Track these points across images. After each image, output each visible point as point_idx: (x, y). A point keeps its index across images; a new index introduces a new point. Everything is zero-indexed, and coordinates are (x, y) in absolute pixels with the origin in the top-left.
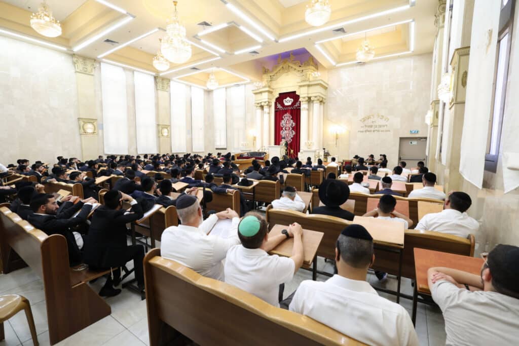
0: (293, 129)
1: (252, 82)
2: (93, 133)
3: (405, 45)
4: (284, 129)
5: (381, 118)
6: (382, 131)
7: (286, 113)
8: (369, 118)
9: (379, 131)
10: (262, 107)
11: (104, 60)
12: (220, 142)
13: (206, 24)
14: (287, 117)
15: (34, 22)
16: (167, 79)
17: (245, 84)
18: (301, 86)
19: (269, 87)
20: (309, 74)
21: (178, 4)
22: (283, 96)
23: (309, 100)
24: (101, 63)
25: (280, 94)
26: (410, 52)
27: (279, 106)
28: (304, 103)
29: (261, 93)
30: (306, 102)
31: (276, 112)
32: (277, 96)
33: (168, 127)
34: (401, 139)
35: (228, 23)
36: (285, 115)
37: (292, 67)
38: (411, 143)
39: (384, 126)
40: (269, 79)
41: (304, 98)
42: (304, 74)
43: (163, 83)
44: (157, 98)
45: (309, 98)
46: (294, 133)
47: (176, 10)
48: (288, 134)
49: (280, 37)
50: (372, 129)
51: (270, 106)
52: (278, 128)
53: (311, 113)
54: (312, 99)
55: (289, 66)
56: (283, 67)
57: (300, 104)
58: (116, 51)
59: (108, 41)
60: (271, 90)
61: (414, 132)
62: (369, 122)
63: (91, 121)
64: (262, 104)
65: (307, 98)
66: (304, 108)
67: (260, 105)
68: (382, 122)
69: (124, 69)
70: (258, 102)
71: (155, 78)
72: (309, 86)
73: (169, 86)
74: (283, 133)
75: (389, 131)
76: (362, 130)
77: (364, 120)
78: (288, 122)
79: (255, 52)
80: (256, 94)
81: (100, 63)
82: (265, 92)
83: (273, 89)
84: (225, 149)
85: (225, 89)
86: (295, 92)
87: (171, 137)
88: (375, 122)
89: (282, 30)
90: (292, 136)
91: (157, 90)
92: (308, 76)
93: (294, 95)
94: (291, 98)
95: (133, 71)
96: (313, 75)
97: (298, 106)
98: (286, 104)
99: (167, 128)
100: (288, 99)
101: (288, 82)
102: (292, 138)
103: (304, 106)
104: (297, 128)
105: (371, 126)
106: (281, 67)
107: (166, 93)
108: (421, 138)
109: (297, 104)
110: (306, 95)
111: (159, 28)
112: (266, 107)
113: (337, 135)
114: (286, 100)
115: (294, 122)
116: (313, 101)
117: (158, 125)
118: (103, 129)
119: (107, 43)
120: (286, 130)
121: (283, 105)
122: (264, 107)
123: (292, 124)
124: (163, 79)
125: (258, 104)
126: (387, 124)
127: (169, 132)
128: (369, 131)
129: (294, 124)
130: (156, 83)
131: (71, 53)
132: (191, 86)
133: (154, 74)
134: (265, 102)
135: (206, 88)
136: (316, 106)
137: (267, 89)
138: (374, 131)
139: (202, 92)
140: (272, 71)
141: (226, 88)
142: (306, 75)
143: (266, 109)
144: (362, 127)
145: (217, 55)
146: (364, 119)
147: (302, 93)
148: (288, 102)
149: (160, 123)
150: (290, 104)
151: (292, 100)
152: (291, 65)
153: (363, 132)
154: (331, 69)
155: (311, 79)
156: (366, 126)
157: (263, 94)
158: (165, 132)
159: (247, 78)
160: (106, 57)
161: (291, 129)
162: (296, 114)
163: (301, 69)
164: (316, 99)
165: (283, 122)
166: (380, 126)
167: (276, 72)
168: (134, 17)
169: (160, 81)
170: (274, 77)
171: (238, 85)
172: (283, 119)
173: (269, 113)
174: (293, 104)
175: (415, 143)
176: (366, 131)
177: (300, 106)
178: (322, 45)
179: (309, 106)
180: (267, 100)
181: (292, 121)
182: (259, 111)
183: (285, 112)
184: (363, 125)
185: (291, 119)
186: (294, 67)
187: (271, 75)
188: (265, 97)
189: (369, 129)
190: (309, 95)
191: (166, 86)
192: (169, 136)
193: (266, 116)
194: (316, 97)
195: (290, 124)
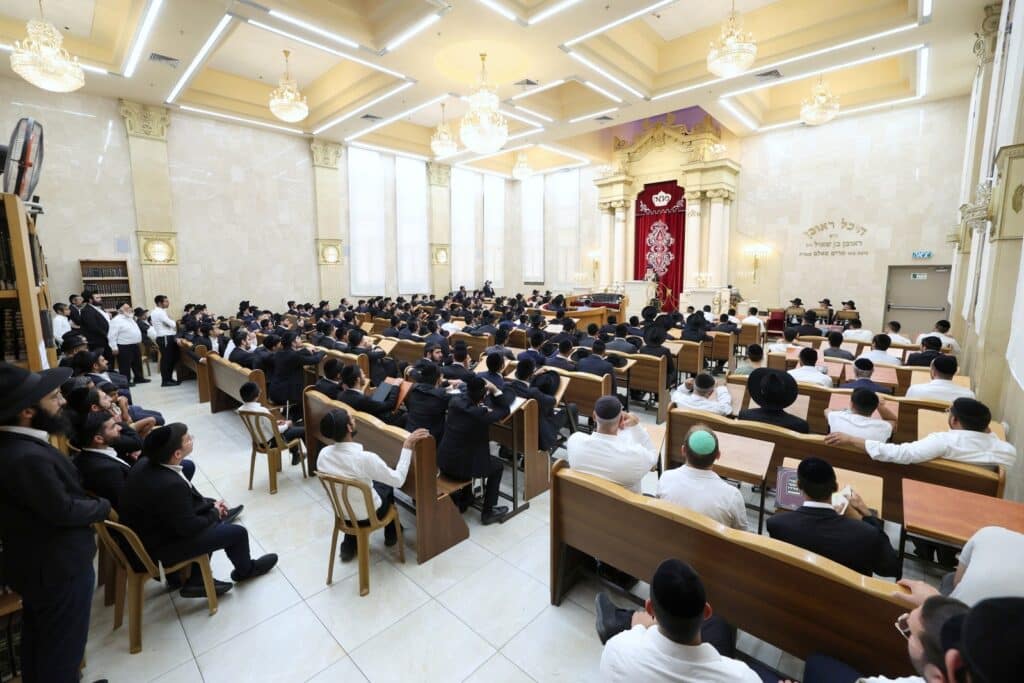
0: (670, 249)
1: (593, 164)
2: (338, 261)
3: (907, 85)
4: (652, 249)
5: (849, 229)
6: (850, 254)
7: (657, 220)
8: (824, 227)
9: (843, 253)
10: (612, 210)
11: (353, 143)
12: (534, 272)
13: (529, 82)
14: (659, 227)
15: (275, 104)
16: (447, 166)
17: (580, 168)
18: (687, 172)
19: (627, 173)
20: (704, 149)
21: (486, 58)
22: (651, 189)
23: (704, 197)
24: (350, 149)
25: (646, 186)
26: (918, 97)
27: (644, 208)
28: (693, 202)
29: (611, 184)
30: (699, 201)
31: (638, 219)
32: (642, 189)
33: (445, 247)
34: (891, 268)
35: (566, 79)
36: (656, 224)
37: (670, 137)
38: (915, 276)
39: (855, 244)
40: (627, 160)
41: (693, 193)
42: (694, 148)
43: (439, 173)
44: (430, 198)
45: (704, 193)
46: (672, 257)
47: (484, 66)
48: (660, 259)
49: (654, 92)
50: (830, 249)
51: (626, 208)
52: (641, 248)
53: (706, 220)
54: (708, 194)
55: (664, 135)
56: (652, 137)
57: (684, 203)
58: (377, 130)
59: (367, 116)
60: (631, 179)
61: (921, 255)
62: (823, 236)
63: (334, 242)
64: (613, 205)
65: (699, 194)
66: (693, 212)
67: (608, 205)
68: (852, 236)
69: (381, 154)
70: (605, 201)
71: (428, 165)
72: (703, 171)
73: (449, 177)
74: (651, 257)
75: (866, 253)
76: (808, 252)
77: (813, 231)
78: (660, 237)
79: (605, 118)
80: (600, 186)
81: (346, 148)
82: (618, 182)
83: (634, 177)
84: (542, 284)
85: (542, 177)
86: (675, 181)
87: (450, 265)
88: (837, 236)
89: (659, 80)
90: (668, 263)
91: (430, 185)
92: (701, 151)
93: (673, 188)
94: (666, 193)
95: (394, 156)
96: (712, 150)
97: (680, 208)
98: (657, 204)
99: (445, 249)
100: (662, 194)
101: (662, 163)
102: (667, 267)
103: (692, 208)
104: (678, 249)
105: (828, 244)
106: (648, 137)
107: (443, 189)
108: (938, 267)
109: (679, 204)
110: (698, 188)
111: (451, 94)
112: (620, 209)
113: (756, 261)
114: (658, 196)
115: (672, 236)
116: (710, 198)
117: (431, 245)
118: (349, 255)
119: (365, 120)
120: (656, 251)
121: (651, 205)
122: (617, 210)
123: (669, 241)
124: (440, 165)
125: (605, 204)
126: (861, 239)
127: (449, 256)
128: (823, 254)
129: (672, 241)
130: (429, 173)
131: (308, 136)
132: (483, 175)
133: (427, 159)
134: (618, 201)
135: (509, 177)
136: (717, 207)
137: (623, 178)
138: (833, 254)
139: (502, 184)
140: (633, 144)
141: (545, 175)
142: (699, 150)
143: (620, 214)
144: (807, 245)
145: (539, 125)
146: (811, 229)
147: (690, 184)
148: (661, 200)
149: (435, 242)
150: (665, 203)
151: (670, 196)
152: (668, 132)
153: (810, 254)
154: (747, 137)
155: (707, 158)
156: (816, 244)
157: (615, 186)
158: (442, 257)
159: (585, 159)
160: (359, 140)
161: (666, 249)
162: (676, 222)
163: (687, 139)
164: (717, 194)
165: (651, 238)
166: (847, 244)
167: (638, 146)
168: (415, 82)
169: (436, 169)
170: (636, 155)
171: (568, 170)
172: (650, 231)
173: (625, 221)
174: (671, 204)
175: (923, 276)
176: (815, 254)
177: (684, 208)
178: (735, 100)
179: (703, 208)
180: (622, 197)
181: (668, 235)
182: (606, 217)
183: (656, 218)
184: (812, 242)
185: (668, 231)
186: (676, 135)
187: (632, 150)
188: (617, 193)
189: (822, 250)
190: (704, 188)
191: (444, 177)
192: (449, 265)
193: (619, 226)
194: (716, 191)
195: (665, 241)
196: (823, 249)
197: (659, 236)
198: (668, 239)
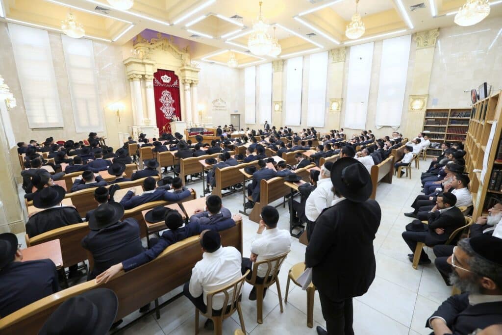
0: (173, 105)
4: (164, 105)
5: (222, 102)
7: (165, 90)
8: (217, 101)
9: (222, 110)
10: (140, 79)
14: (166, 93)
25: (158, 70)
27: (157, 82)
31: (155, 87)
32: (156, 71)
34: (232, 115)
36: (164, 92)
37: (171, 48)
39: (224, 107)
42: (182, 58)
46: (175, 109)
48: (168, 110)
50: (219, 108)
52: (158, 104)
55: (169, 46)
56: (163, 44)
57: (178, 83)
60: (152, 63)
61: (235, 111)
62: (217, 104)
65: (191, 81)
68: (222, 104)
70: (138, 73)
72: (192, 71)
74: (164, 109)
75: (226, 110)
77: (214, 102)
82: (149, 64)
90: (173, 112)
93: (171, 73)
94: (168, 76)
97: (176, 86)
98: (164, 81)
100: (166, 76)
102: (172, 114)
104: (177, 106)
106: (161, 43)
108: (238, 114)
109: (176, 83)
114: (164, 77)
115: (173, 99)
120: (166, 106)
121: (161, 81)
123: (172, 102)
126: (225, 105)
128: (217, 110)
129: (174, 101)
134: (149, 76)
138: (219, 110)
140: (152, 44)
142: (185, 60)
144: (213, 107)
148: (166, 79)
150: (168, 81)
151: (170, 78)
152: (171, 45)
153: (214, 110)
156: (215, 106)
161: (171, 105)
162: (175, 93)
163: (180, 53)
166: (222, 107)
167: (156, 46)
170: (153, 50)
172: (162, 95)
174: (172, 82)
177: (179, 86)
179: (190, 88)
181: (171, 98)
183: (164, 88)
185: (171, 96)
186: (174, 48)
196: (217, 108)
197: (167, 98)
198: (171, 100)
